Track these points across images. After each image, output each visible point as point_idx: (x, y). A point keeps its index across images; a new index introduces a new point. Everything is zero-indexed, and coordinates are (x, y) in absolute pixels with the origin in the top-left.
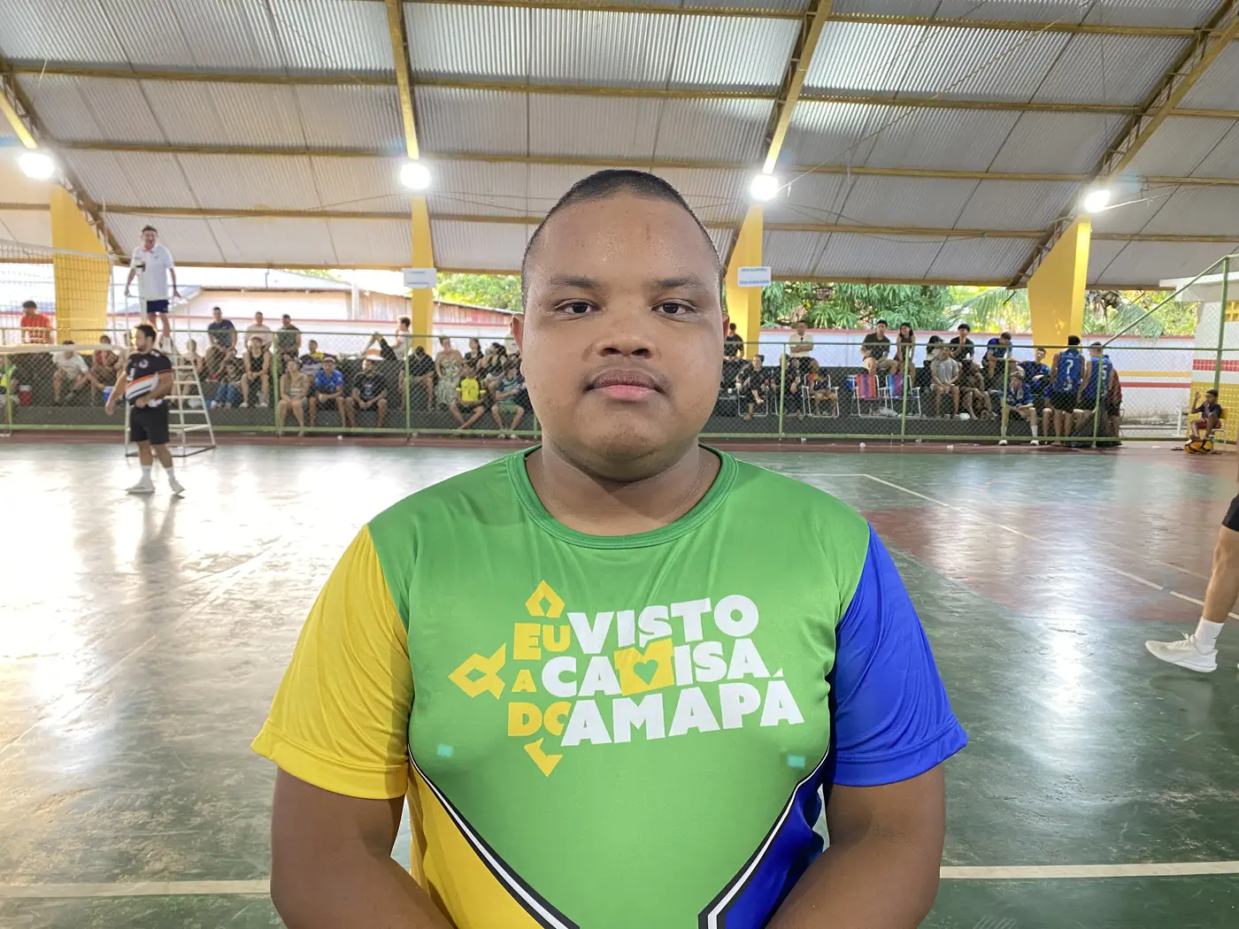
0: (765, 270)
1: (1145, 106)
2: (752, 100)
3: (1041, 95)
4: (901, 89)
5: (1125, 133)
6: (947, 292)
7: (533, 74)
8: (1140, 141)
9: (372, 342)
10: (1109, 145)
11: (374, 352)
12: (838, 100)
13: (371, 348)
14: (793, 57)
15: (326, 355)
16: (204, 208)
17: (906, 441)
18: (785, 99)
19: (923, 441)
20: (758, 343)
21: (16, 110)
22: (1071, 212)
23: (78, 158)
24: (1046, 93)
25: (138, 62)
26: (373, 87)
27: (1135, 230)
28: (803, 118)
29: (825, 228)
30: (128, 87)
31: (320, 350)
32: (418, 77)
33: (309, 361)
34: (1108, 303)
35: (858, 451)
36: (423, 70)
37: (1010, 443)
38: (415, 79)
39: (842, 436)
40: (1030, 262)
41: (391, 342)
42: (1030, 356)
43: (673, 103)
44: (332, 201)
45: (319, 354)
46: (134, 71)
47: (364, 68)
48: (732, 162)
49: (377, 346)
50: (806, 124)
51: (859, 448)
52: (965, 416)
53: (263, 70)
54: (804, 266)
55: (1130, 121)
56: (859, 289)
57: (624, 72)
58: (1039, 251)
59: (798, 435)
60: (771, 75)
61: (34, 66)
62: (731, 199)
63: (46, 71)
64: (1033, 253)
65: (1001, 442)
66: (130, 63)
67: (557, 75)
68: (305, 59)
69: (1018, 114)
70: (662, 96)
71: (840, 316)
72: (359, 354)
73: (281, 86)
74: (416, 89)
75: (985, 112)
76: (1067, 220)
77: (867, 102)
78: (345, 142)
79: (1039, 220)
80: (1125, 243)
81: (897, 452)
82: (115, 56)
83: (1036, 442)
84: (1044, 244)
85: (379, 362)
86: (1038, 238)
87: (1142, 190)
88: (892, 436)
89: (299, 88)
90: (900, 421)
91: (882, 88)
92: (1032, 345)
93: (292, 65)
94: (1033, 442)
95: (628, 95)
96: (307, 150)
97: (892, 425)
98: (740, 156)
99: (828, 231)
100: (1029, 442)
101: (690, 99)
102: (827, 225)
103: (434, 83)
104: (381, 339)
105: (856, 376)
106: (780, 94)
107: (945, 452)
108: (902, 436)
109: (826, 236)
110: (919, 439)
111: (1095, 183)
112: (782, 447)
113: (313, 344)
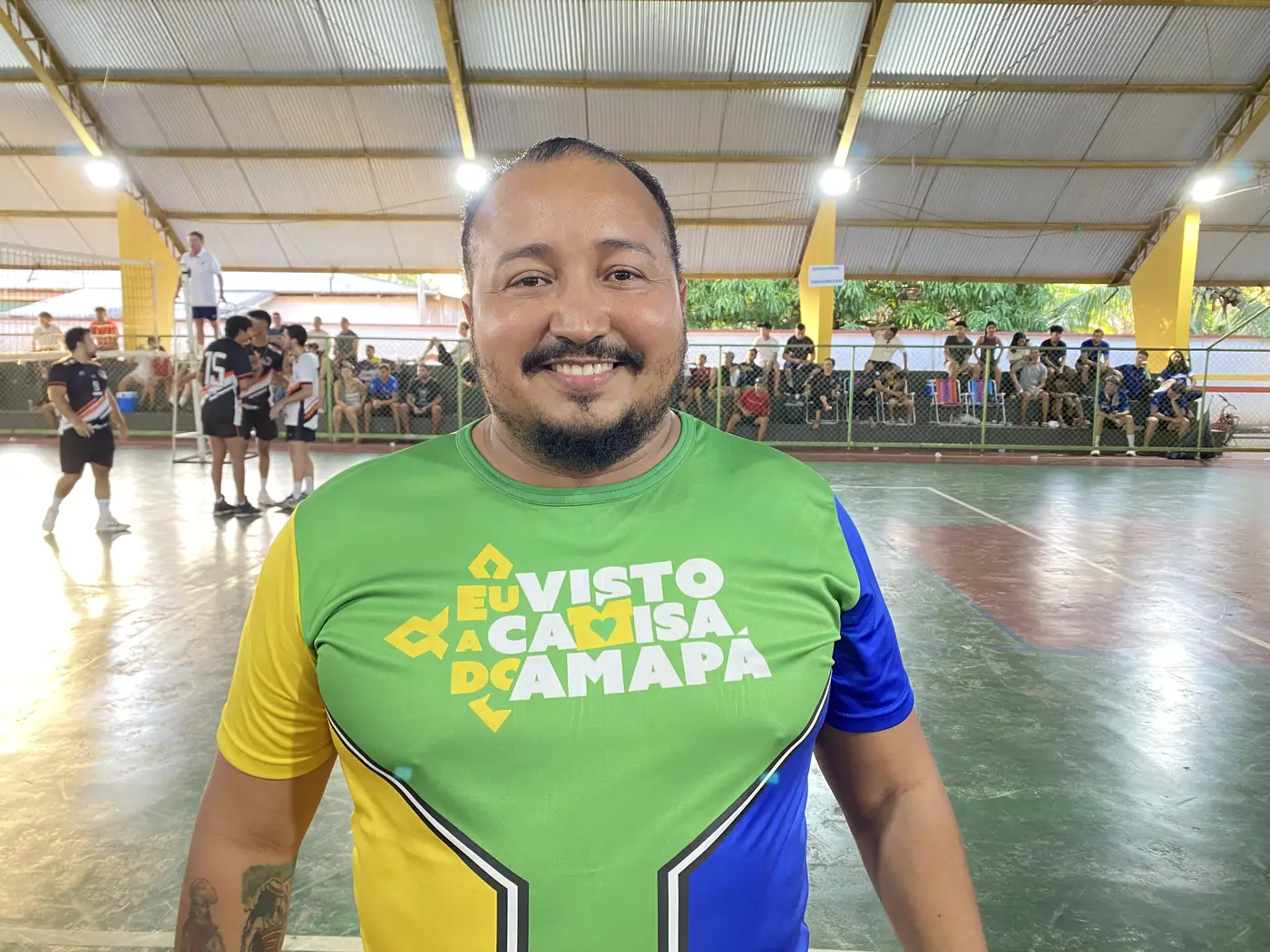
0: (837, 268)
1: (1260, 84)
2: (821, 90)
3: (1140, 76)
4: (983, 73)
5: (1238, 115)
6: (1046, 291)
7: (590, 68)
8: (1254, 123)
9: (430, 347)
10: (1220, 128)
11: (432, 357)
12: (915, 87)
13: (429, 354)
14: (863, 43)
15: (384, 361)
16: (266, 212)
17: (987, 451)
18: (855, 88)
19: (1007, 451)
20: (830, 346)
21: (82, 120)
22: (1179, 202)
23: (144, 165)
24: (1145, 73)
25: (196, 68)
26: (428, 87)
27: (1253, 221)
28: (878, 106)
29: (906, 224)
30: (188, 93)
31: (378, 355)
32: (472, 75)
33: (368, 366)
34: (1227, 301)
35: (933, 461)
36: (477, 67)
37: (1103, 453)
38: (468, 78)
39: (917, 445)
40: (1133, 258)
41: (449, 348)
42: (1131, 359)
43: (737, 95)
44: (392, 204)
45: (378, 359)
46: (193, 78)
47: (418, 67)
48: (803, 155)
49: (435, 351)
50: (880, 114)
51: (934, 458)
52: (1053, 424)
53: (318, 73)
54: (884, 262)
55: (1244, 101)
56: (946, 288)
57: (684, 62)
58: (1143, 245)
59: (868, 444)
60: (841, 63)
61: (98, 75)
62: (803, 194)
63: (110, 80)
64: (1137, 248)
65: (1093, 452)
66: (188, 69)
67: (615, 68)
68: (360, 60)
69: (1114, 96)
70: (724, 88)
71: (927, 316)
72: (418, 360)
73: (337, 87)
74: (471, 87)
75: (1078, 95)
76: (1175, 211)
77: (946, 88)
78: (403, 144)
79: (1144, 211)
80: (1243, 234)
81: (976, 462)
82: (173, 63)
83: (1132, 452)
84: (1149, 237)
85: (438, 367)
86: (1143, 230)
87: (1259, 177)
88: (971, 445)
89: (355, 90)
90: (980, 429)
91: (963, 73)
92: (1135, 347)
93: (346, 66)
94: (1128, 452)
95: (689, 88)
96: (365, 153)
97: (972, 434)
98: (811, 149)
99: (909, 226)
100: (1125, 452)
101: (755, 90)
102: (907, 220)
103: (488, 81)
104: (438, 344)
105: (935, 380)
106: (849, 82)
107: (1031, 463)
108: (982, 445)
109: (906, 232)
110: (1002, 448)
111: (1204, 169)
112: (850, 456)
113: (370, 349)
